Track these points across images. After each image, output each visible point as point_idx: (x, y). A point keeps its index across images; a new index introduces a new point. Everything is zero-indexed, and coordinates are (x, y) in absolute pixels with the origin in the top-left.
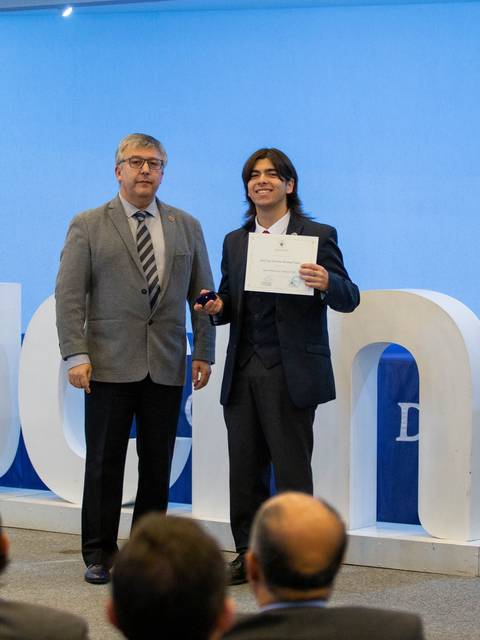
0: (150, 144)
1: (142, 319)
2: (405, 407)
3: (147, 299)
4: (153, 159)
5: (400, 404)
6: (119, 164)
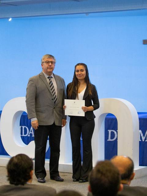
0: (51, 57)
2: (110, 131)
3: (53, 101)
4: (52, 61)
5: (108, 130)
6: (42, 63)
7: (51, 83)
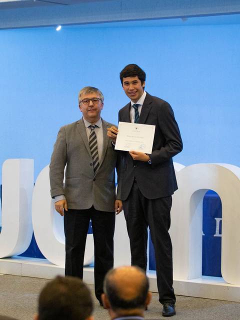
0: (92, 91)
1: (90, 178)
3: (92, 168)
7: (94, 136)
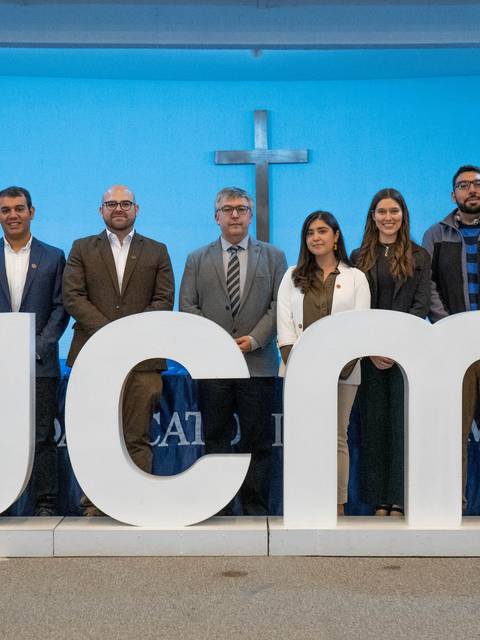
4: (241, 206)
7: (235, 263)
